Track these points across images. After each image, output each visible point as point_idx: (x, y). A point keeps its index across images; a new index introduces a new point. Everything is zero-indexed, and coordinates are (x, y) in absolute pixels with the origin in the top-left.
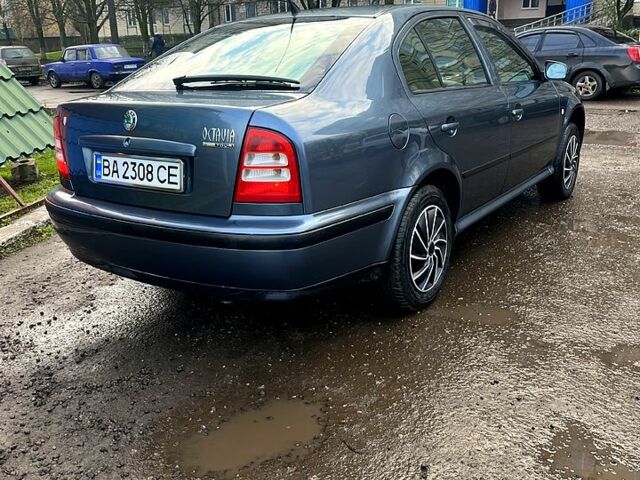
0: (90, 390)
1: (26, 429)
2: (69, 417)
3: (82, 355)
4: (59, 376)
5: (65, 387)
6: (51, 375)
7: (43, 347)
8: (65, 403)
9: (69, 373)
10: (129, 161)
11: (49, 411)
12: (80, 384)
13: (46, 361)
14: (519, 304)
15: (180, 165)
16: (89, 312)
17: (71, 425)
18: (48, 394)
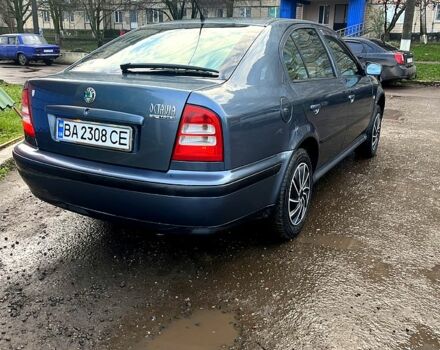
0: (54, 303)
1: (7, 336)
2: (41, 326)
3: (44, 274)
4: (28, 291)
5: (33, 300)
6: (21, 290)
7: (11, 266)
8: (35, 314)
9: (34, 288)
10: (87, 126)
11: (24, 321)
12: (46, 298)
13: (15, 278)
14: (361, 235)
15: (129, 131)
16: (43, 238)
17: (43, 332)
18: (21, 306)
